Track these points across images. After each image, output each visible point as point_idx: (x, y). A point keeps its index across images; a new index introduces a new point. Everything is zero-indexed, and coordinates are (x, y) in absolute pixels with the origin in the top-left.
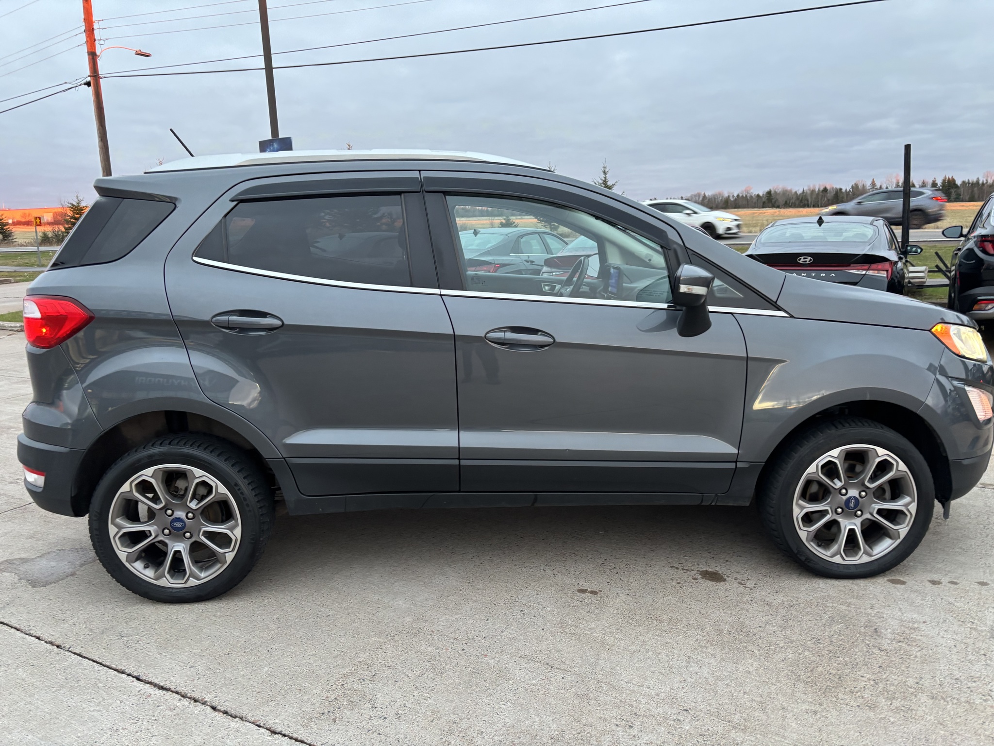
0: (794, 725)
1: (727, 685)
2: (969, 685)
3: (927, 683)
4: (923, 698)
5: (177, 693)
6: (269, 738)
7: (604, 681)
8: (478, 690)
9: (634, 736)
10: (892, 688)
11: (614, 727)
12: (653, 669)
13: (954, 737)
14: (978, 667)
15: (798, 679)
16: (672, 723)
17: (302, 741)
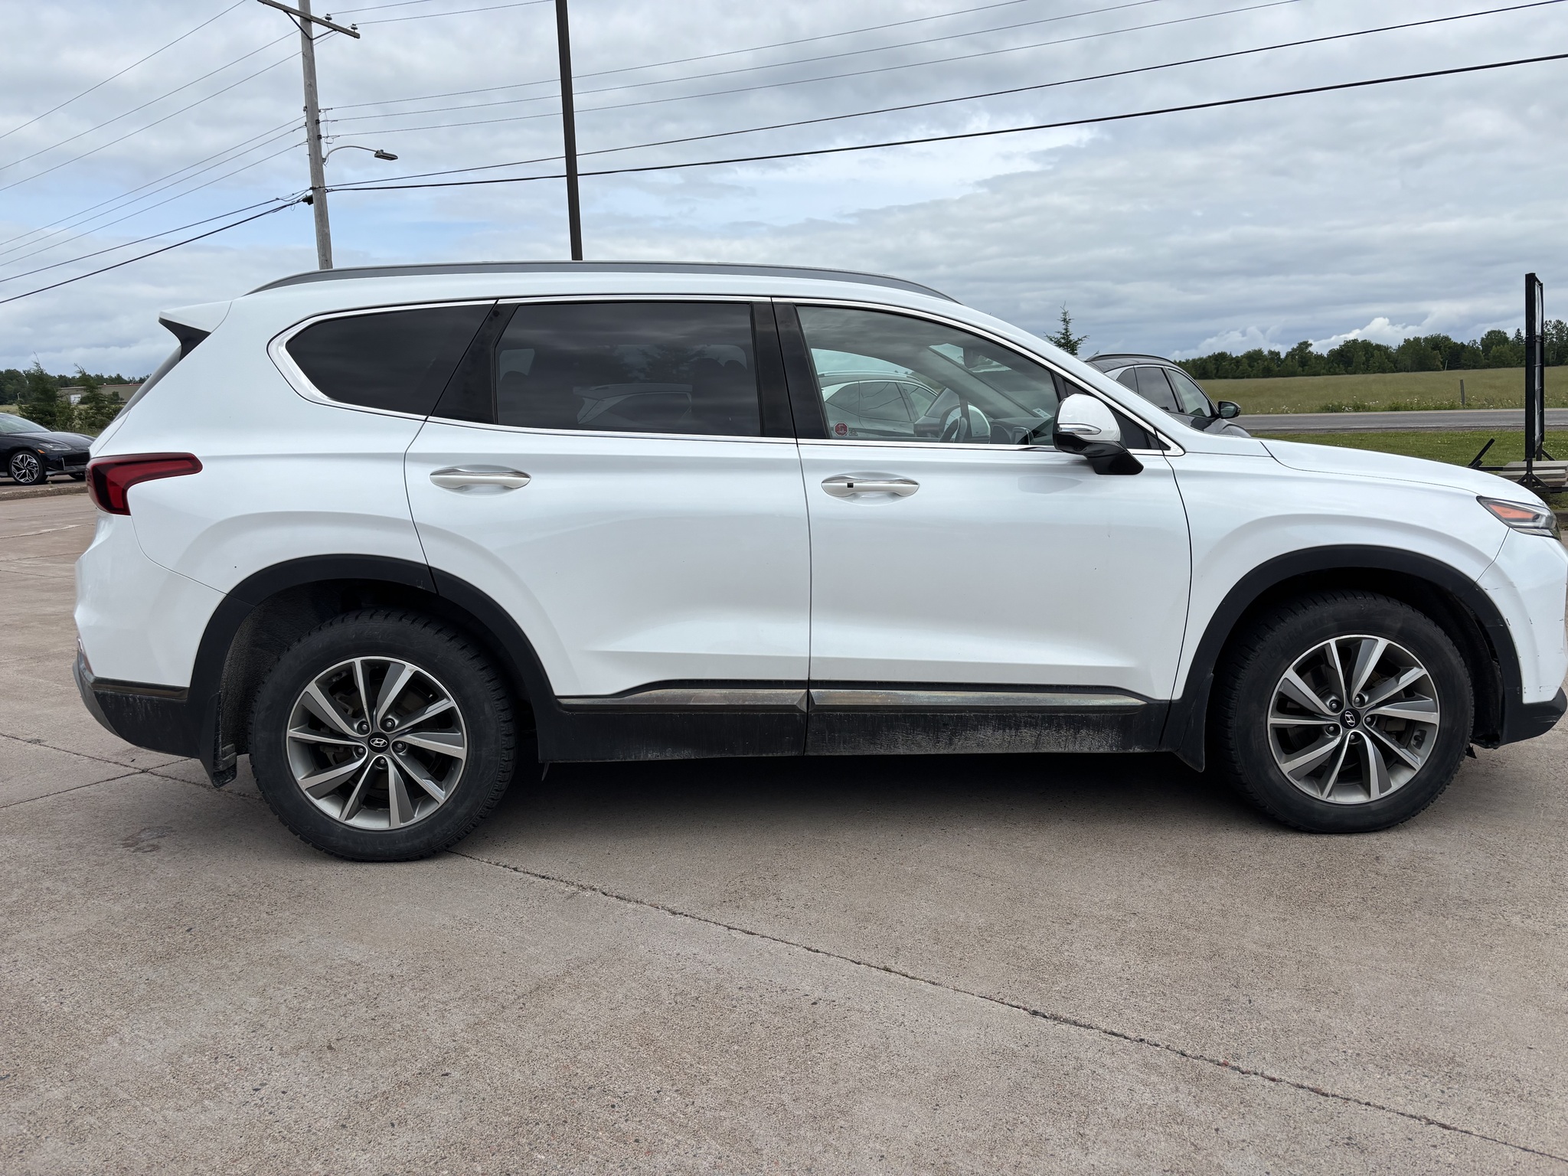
0: (1257, 928)
4: (1418, 914)
5: (562, 881)
6: (672, 917)
8: (894, 890)
9: (1072, 930)
10: (1382, 905)
11: (1049, 923)
12: (1098, 882)
13: (1445, 944)
14: (1495, 892)
15: (1271, 894)
16: (1116, 922)
17: (706, 921)
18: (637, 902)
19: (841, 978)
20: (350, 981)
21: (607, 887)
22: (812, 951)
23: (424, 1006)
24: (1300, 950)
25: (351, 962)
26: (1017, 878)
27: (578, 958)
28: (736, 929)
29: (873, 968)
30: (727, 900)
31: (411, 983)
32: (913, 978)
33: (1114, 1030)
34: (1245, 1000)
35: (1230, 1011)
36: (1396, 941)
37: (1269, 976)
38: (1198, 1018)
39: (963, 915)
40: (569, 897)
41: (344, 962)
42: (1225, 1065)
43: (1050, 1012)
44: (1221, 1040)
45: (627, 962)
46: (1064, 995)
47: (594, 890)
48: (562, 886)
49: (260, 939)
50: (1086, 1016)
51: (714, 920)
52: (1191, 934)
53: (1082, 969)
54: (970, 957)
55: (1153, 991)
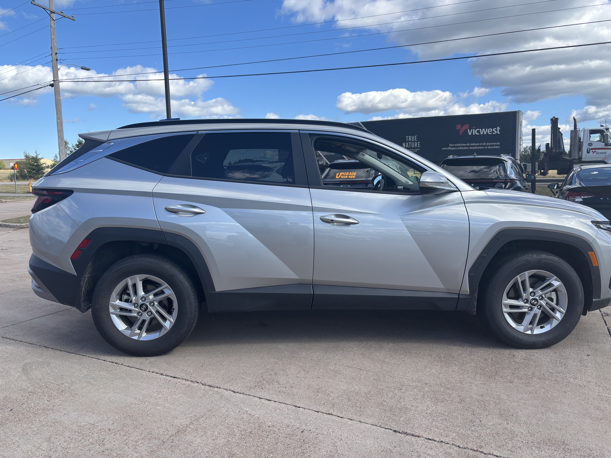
0: (475, 388)
1: (444, 375)
2: (556, 374)
3: (537, 374)
4: (535, 379)
5: (183, 379)
6: (234, 394)
7: (386, 374)
8: (327, 378)
9: (403, 392)
10: (520, 376)
11: (393, 390)
12: (408, 370)
13: (548, 392)
15: (477, 372)
16: (420, 388)
17: (249, 395)
18: (218, 387)
19: (311, 419)
20: (90, 433)
21: (204, 381)
22: (298, 407)
23: (126, 444)
24: (494, 397)
25: (89, 423)
26: (376, 370)
27: (195, 416)
28: (263, 399)
29: (324, 414)
30: (257, 385)
31: (119, 432)
32: (342, 418)
33: (429, 437)
34: (478, 420)
35: (473, 426)
36: (529, 391)
37: (485, 409)
38: (462, 430)
39: (357, 387)
40: (187, 387)
41: (86, 423)
42: (477, 451)
43: (402, 431)
44: (473, 439)
45: (218, 416)
46: (405, 422)
47: (198, 383)
48: (184, 381)
49: (45, 414)
50: (417, 432)
51: (252, 395)
52: (450, 392)
53: (411, 410)
54: (364, 407)
55: (441, 418)
